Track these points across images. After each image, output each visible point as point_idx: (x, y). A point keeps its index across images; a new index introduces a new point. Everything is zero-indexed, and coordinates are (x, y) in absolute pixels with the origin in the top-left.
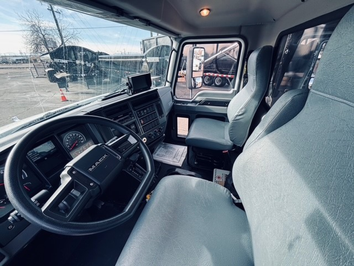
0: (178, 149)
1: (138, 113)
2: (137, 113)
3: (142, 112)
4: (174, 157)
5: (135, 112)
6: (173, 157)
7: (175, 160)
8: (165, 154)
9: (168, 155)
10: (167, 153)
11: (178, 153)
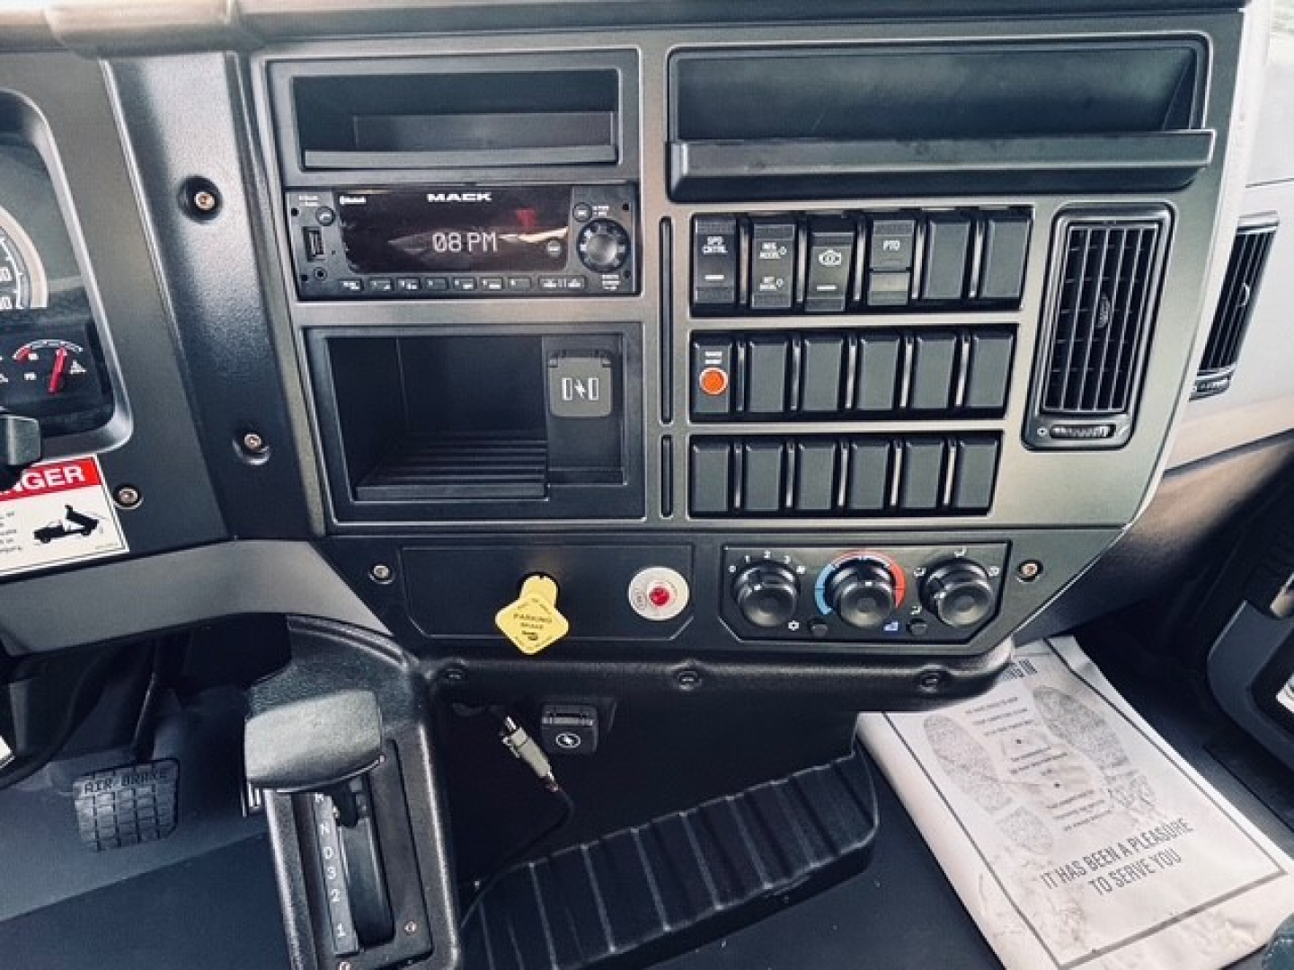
0: (1181, 826)
1: (715, 246)
2: (696, 241)
3: (770, 251)
4: (1068, 874)
5: (682, 214)
6: (1063, 861)
7: (1049, 907)
8: (1002, 770)
9: (1021, 799)
10: (1033, 776)
11: (1141, 869)
